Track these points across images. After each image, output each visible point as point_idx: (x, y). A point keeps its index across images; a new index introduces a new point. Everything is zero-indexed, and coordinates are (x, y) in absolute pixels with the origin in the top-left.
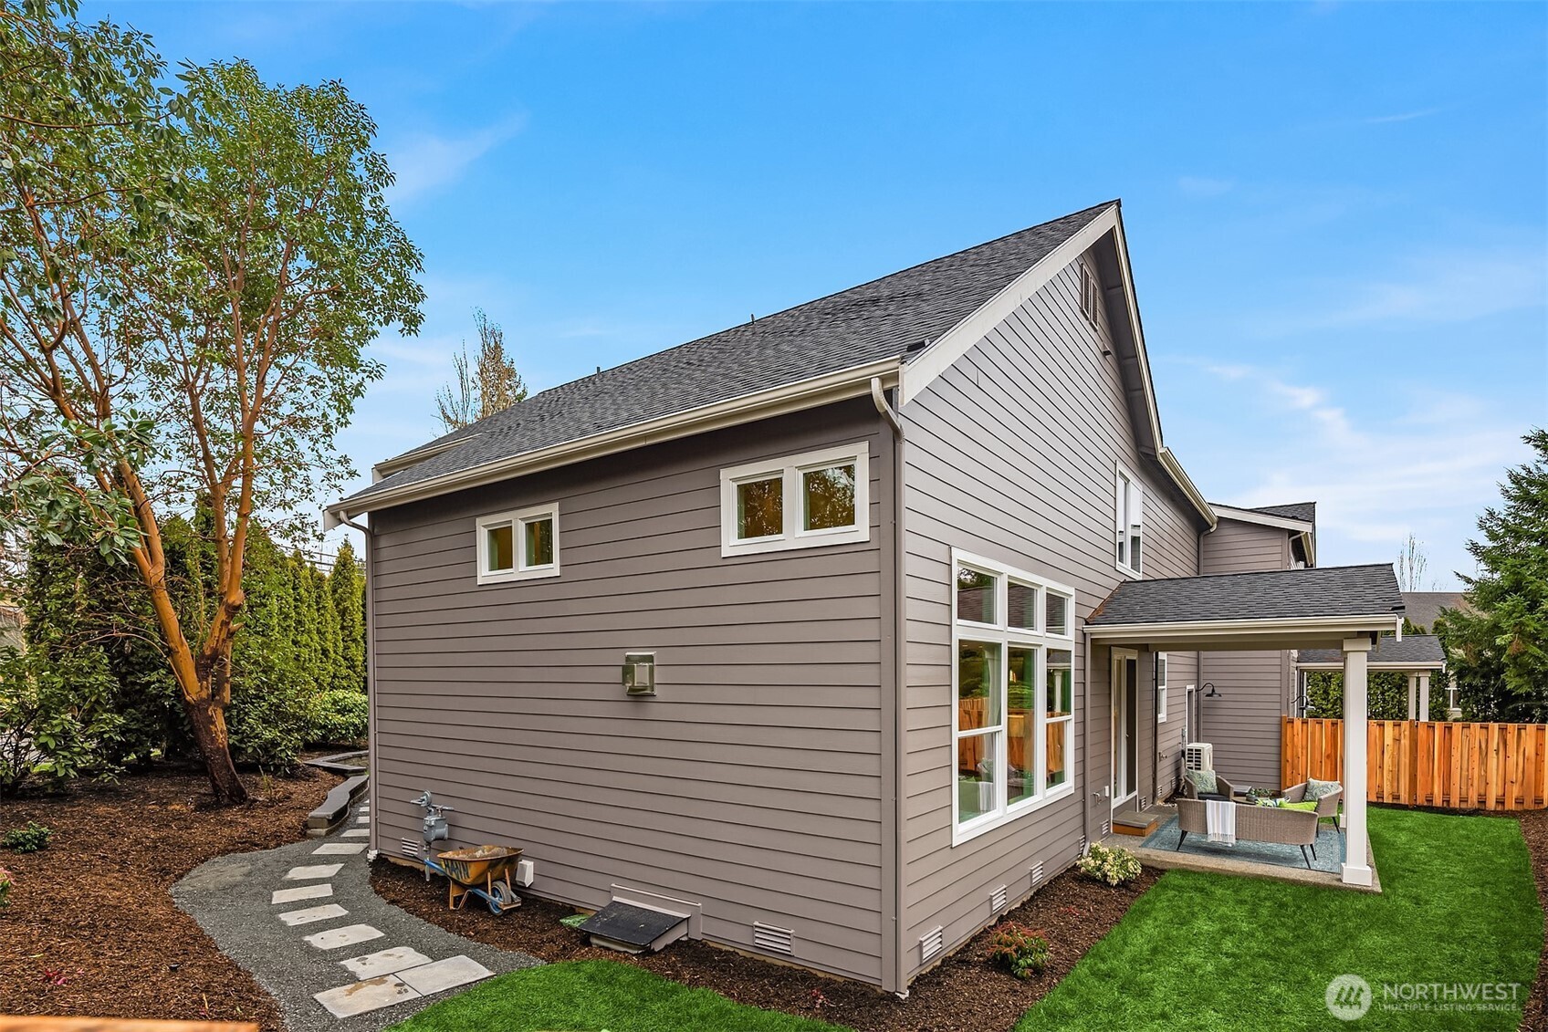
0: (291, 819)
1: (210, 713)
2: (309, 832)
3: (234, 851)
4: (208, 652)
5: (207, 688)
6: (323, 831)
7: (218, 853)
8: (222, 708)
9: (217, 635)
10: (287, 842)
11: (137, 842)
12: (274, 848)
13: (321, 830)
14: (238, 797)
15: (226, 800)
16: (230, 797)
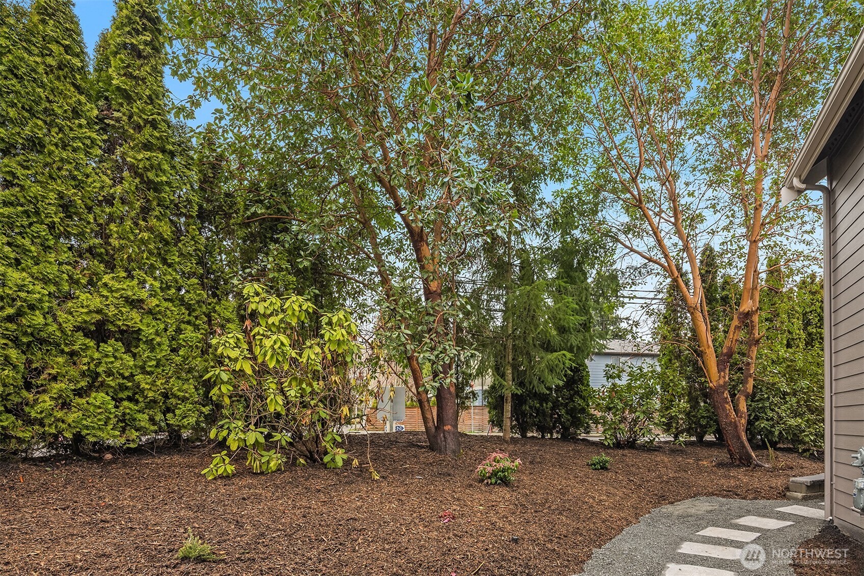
0: (778, 482)
1: (725, 395)
2: (788, 494)
3: (717, 495)
4: (725, 351)
5: (724, 377)
6: (800, 495)
7: (705, 494)
8: (745, 396)
9: (731, 337)
10: (764, 497)
11: (659, 477)
12: (751, 500)
13: (799, 494)
14: (745, 461)
15: (738, 462)
16: (740, 460)
